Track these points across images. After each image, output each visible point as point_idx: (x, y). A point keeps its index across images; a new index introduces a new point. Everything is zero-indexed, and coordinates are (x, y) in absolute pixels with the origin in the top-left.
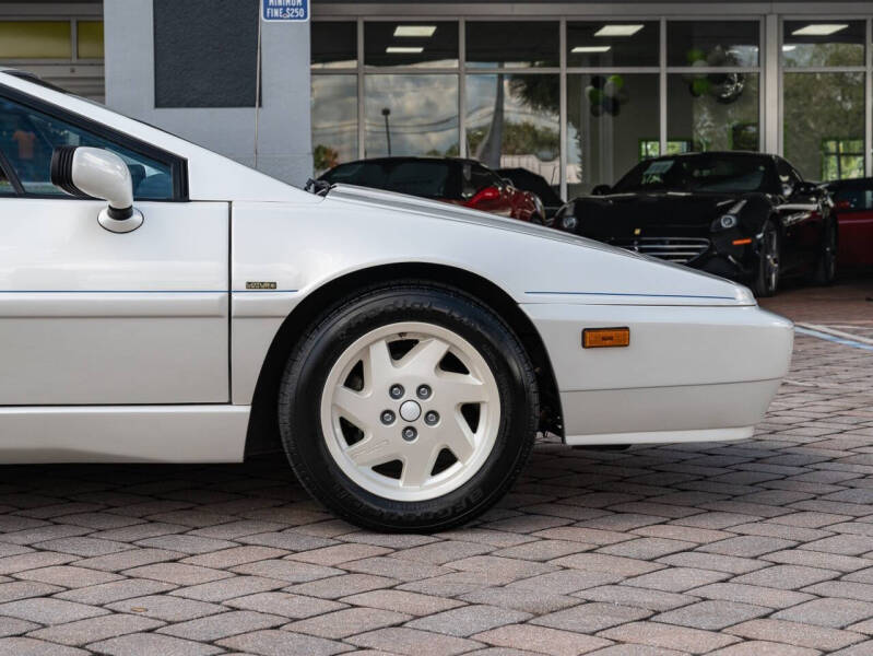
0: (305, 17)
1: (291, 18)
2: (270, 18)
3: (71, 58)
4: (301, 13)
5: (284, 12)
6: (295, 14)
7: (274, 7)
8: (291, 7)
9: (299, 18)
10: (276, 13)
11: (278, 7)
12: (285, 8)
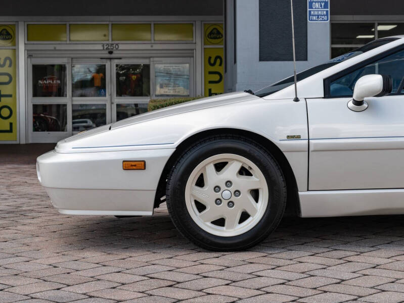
0: (328, 20)
1: (321, 20)
2: (312, 20)
3: (151, 40)
4: (325, 18)
5: (318, 17)
6: (323, 18)
7: (313, 15)
8: (321, 15)
9: (325, 20)
10: (314, 18)
11: (315, 15)
12: (318, 16)
